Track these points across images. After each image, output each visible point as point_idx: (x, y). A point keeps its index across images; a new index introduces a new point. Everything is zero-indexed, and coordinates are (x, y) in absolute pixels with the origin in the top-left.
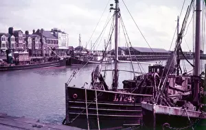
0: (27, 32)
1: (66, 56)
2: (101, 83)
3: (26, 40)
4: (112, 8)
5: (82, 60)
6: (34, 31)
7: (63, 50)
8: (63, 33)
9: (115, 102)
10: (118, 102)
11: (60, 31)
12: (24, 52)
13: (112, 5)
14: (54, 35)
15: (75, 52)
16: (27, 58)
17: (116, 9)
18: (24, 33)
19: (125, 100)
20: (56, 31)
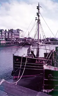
0: (6, 30)
1: (21, 42)
2: (32, 54)
3: (5, 34)
4: (36, 19)
5: (30, 43)
6: (9, 30)
7: (21, 39)
8: (22, 31)
9: (36, 63)
10: (38, 63)
11: (20, 30)
12: (3, 39)
13: (36, 18)
14: (18, 32)
15: (27, 40)
16: (4, 42)
17: (38, 20)
18: (5, 31)
19: (41, 62)
20: (19, 30)
